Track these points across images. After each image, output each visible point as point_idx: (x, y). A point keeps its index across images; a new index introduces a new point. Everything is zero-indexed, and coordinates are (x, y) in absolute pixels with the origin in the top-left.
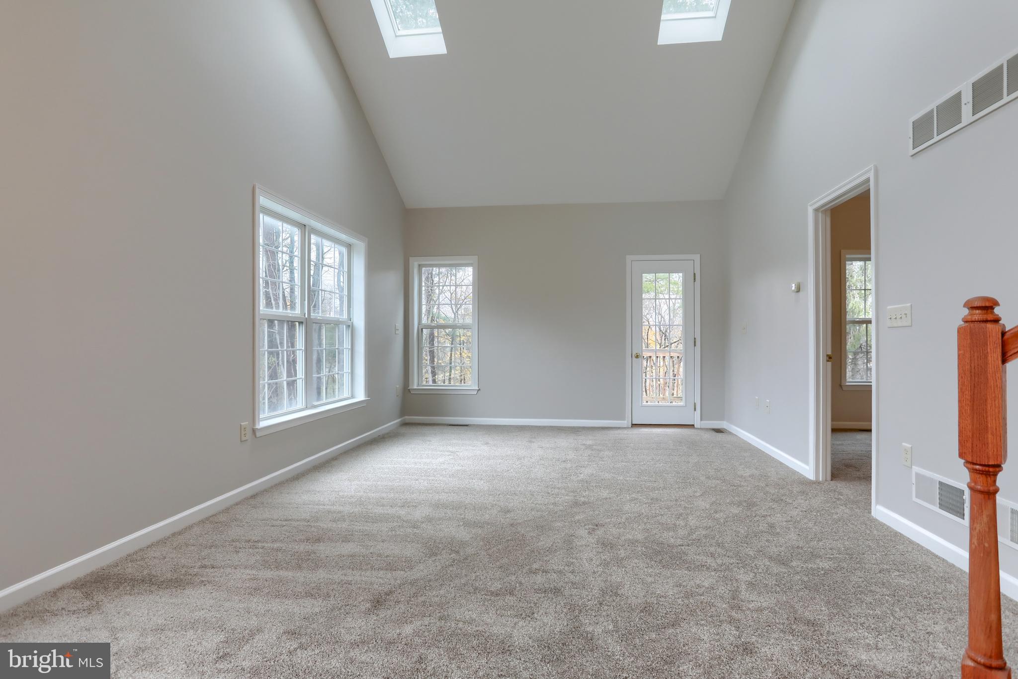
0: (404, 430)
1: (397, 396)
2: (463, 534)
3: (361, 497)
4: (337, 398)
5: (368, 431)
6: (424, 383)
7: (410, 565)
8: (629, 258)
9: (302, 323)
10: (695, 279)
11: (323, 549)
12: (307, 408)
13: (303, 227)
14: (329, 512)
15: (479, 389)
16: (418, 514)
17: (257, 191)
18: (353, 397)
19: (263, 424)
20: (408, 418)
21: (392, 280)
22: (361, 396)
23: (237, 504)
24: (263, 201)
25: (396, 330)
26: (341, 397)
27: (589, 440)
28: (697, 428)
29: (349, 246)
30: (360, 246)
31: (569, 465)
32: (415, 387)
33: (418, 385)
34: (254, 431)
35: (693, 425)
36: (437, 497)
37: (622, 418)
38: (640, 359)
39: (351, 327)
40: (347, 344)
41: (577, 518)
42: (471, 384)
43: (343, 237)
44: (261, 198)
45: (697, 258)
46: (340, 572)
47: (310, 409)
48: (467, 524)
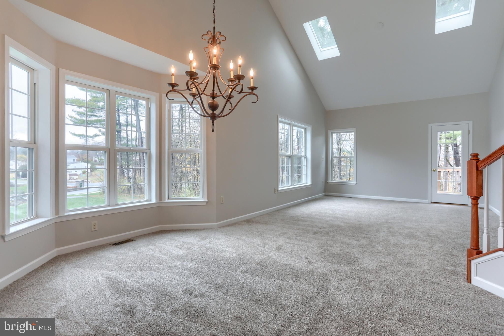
0: (325, 197)
1: (323, 184)
2: (342, 224)
3: (310, 214)
4: (301, 183)
5: (312, 196)
6: (334, 180)
7: (325, 228)
8: (430, 125)
9: (290, 157)
10: (469, 133)
11: (300, 222)
12: (291, 186)
13: (290, 124)
14: (301, 216)
15: (357, 183)
16: (328, 219)
17: (279, 116)
18: (306, 183)
19: (280, 189)
20: (327, 193)
21: (321, 140)
22: (309, 183)
23: (274, 211)
24: (280, 119)
25: (322, 159)
26: (302, 183)
27: (405, 206)
28: (469, 206)
29: (305, 129)
30: (309, 129)
31: (390, 212)
32: (330, 181)
33: (331, 180)
34: (278, 191)
35: (468, 205)
36: (335, 216)
37: (426, 198)
38: (436, 172)
39: (306, 158)
40: (304, 164)
41: (384, 225)
42: (353, 181)
43: (303, 126)
44: (280, 118)
45: (471, 123)
46: (305, 227)
47: (293, 186)
48: (344, 223)
